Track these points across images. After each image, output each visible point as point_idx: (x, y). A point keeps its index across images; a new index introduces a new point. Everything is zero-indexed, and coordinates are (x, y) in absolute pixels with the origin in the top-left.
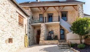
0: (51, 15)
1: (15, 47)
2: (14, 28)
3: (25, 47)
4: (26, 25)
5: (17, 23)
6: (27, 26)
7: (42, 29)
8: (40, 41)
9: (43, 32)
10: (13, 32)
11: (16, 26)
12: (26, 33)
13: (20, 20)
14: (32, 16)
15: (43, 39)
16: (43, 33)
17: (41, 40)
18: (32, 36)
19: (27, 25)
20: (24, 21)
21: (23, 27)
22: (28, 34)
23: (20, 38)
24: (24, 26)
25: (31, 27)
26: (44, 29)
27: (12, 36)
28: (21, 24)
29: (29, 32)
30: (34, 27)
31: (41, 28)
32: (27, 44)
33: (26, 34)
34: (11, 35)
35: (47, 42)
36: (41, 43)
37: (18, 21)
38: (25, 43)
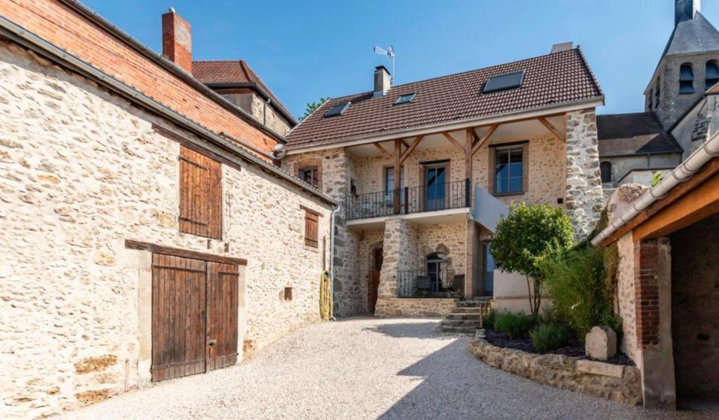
0: (440, 165)
1: (296, 314)
2: (296, 256)
3: (322, 317)
4: (324, 241)
5: (303, 241)
6: (328, 242)
7: (390, 248)
8: (380, 302)
9: (393, 260)
10: (293, 270)
11: (299, 251)
12: (324, 269)
13: (308, 227)
14: (352, 181)
15: (389, 294)
16: (394, 264)
17: (383, 297)
18: (350, 277)
19: (328, 236)
20: (320, 226)
21: (316, 250)
22: (332, 273)
23: (308, 286)
24: (320, 244)
25: (346, 234)
26: (397, 247)
27: (291, 281)
28: (311, 240)
29: (335, 259)
30: (361, 234)
31: (387, 242)
32: (328, 309)
33: (326, 274)
34: (289, 279)
35: (405, 304)
36: (384, 308)
37: (303, 233)
38: (321, 305)
